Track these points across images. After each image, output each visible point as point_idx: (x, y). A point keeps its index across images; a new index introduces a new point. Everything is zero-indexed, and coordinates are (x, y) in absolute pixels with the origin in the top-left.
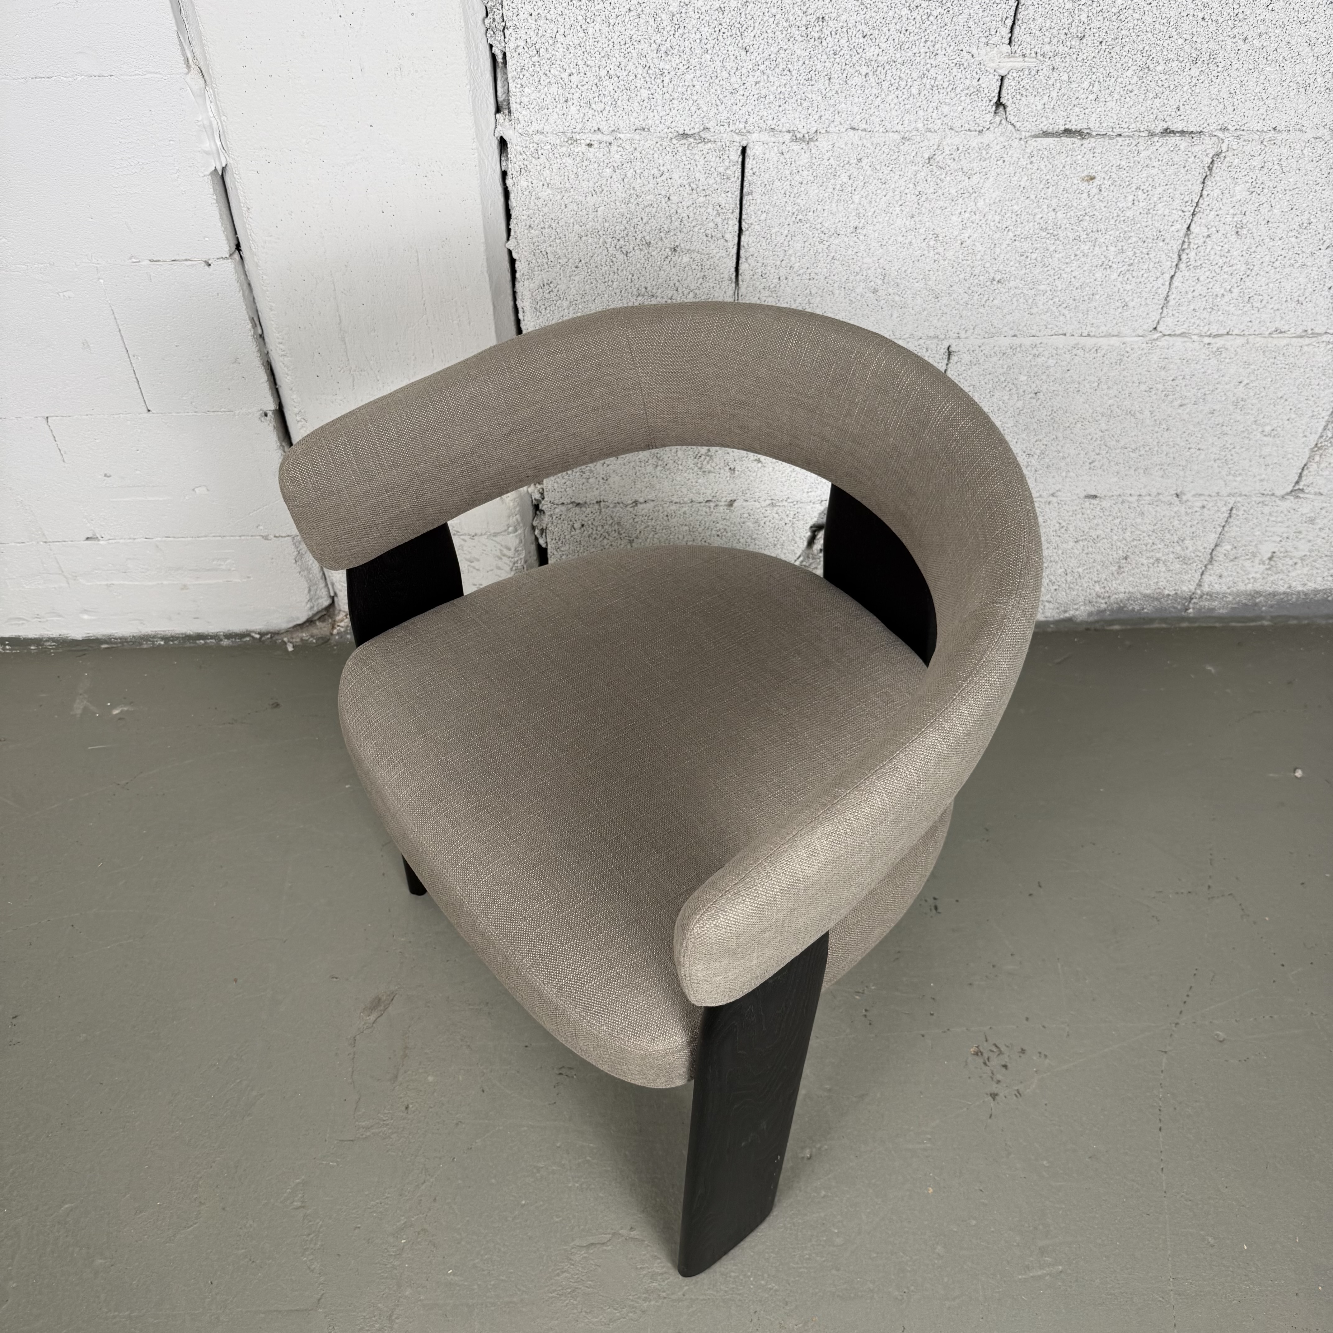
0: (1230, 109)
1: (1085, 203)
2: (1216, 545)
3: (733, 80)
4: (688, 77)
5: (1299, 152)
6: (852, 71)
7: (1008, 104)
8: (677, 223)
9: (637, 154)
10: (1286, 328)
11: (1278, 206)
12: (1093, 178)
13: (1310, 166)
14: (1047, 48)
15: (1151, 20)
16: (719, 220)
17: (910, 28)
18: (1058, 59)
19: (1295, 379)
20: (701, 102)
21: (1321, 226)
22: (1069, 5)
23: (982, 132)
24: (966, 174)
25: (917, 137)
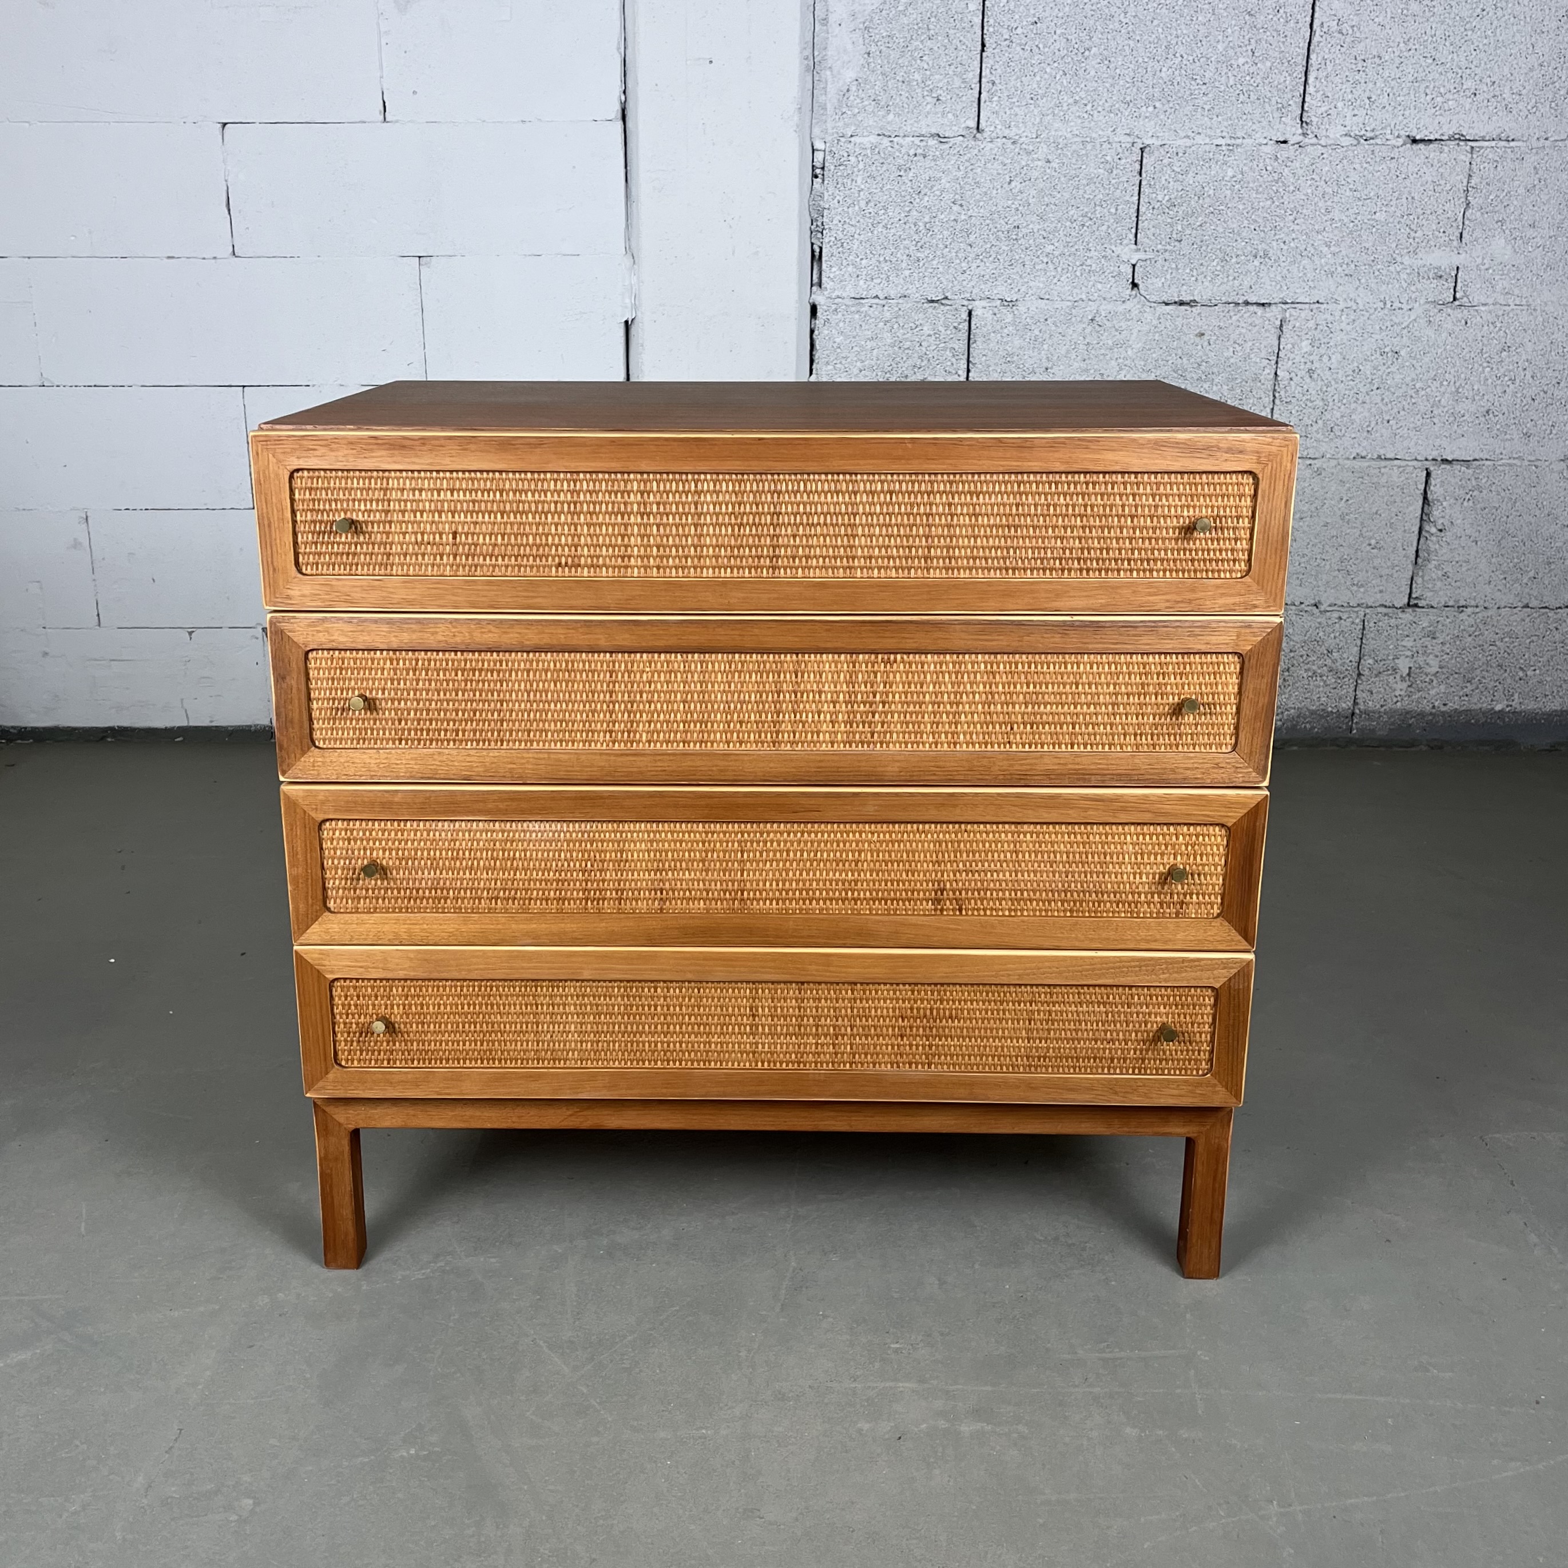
0: (1285, 288)
1: (1200, 353)
2: (1360, 659)
3: (963, 264)
4: (935, 262)
5: (1337, 318)
6: (1037, 260)
7: (1140, 283)
8: (925, 362)
9: (901, 313)
10: (1364, 454)
11: (1333, 357)
12: (1203, 334)
13: (1349, 328)
14: (1159, 247)
15: (1221, 230)
16: (954, 360)
17: (1073, 234)
18: (1167, 254)
19: (1383, 497)
20: (944, 280)
21: (1368, 372)
22: (1169, 220)
23: (1124, 302)
24: (1117, 330)
25: (1083, 305)
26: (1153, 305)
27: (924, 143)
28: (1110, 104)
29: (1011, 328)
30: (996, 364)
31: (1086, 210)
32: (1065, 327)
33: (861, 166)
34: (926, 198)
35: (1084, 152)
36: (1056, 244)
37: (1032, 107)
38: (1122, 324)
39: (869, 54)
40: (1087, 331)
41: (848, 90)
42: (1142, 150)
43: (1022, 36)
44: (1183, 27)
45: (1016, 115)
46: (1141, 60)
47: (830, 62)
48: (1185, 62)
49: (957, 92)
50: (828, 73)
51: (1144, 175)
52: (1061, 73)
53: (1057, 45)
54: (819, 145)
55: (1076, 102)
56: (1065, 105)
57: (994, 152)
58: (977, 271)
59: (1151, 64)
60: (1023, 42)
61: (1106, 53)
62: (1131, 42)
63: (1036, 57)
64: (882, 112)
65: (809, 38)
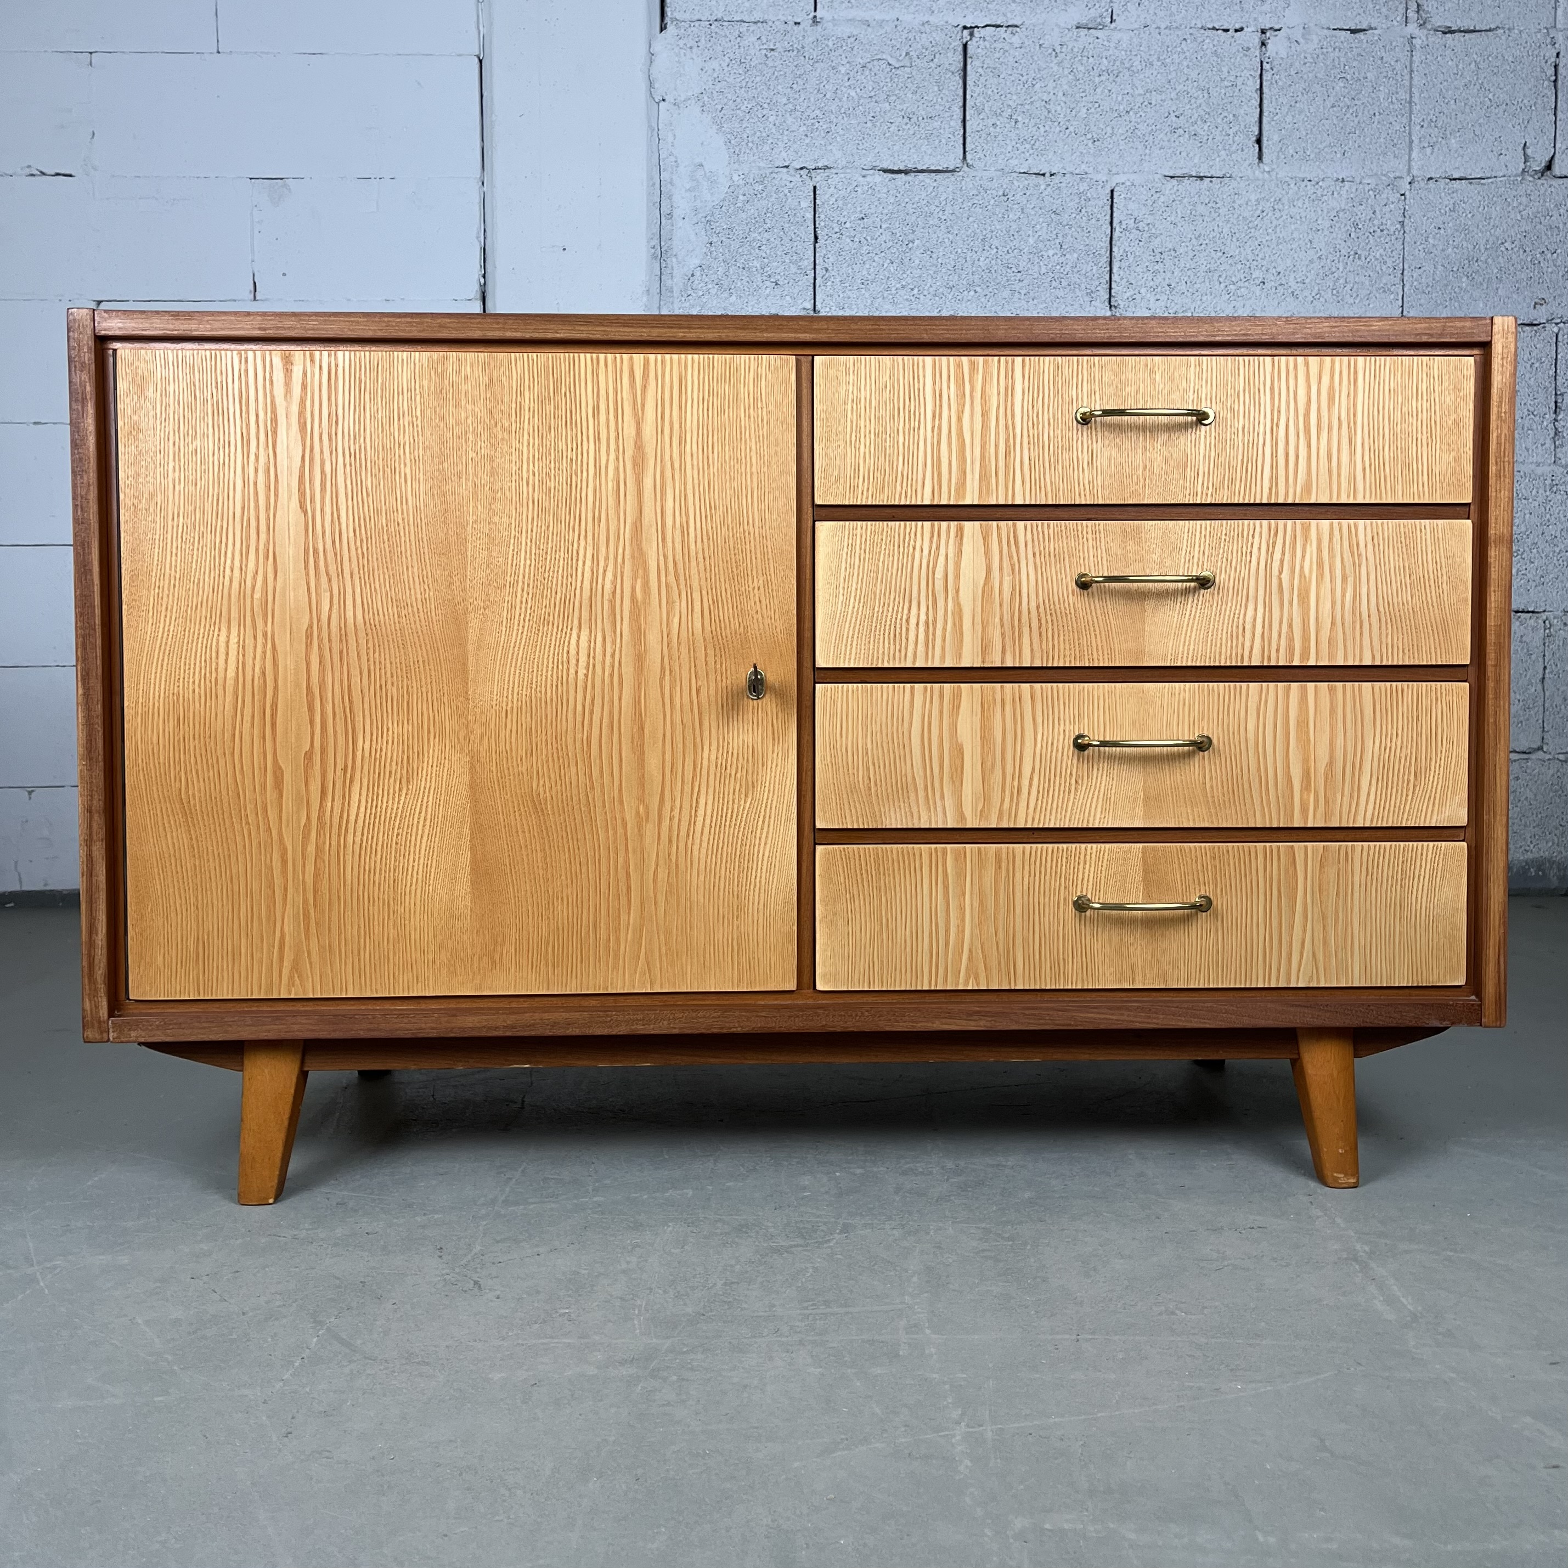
37: (863, 291)
39: (711, 244)
41: (693, 275)
43: (851, 230)
44: (996, 223)
46: (960, 251)
47: (675, 251)
48: (1000, 253)
49: (794, 277)
50: (674, 260)
52: (888, 261)
53: (884, 238)
55: (903, 287)
56: (893, 289)
59: (969, 254)
60: (852, 235)
61: (927, 244)
62: (951, 236)
63: (865, 248)
64: (726, 295)
65: (656, 230)
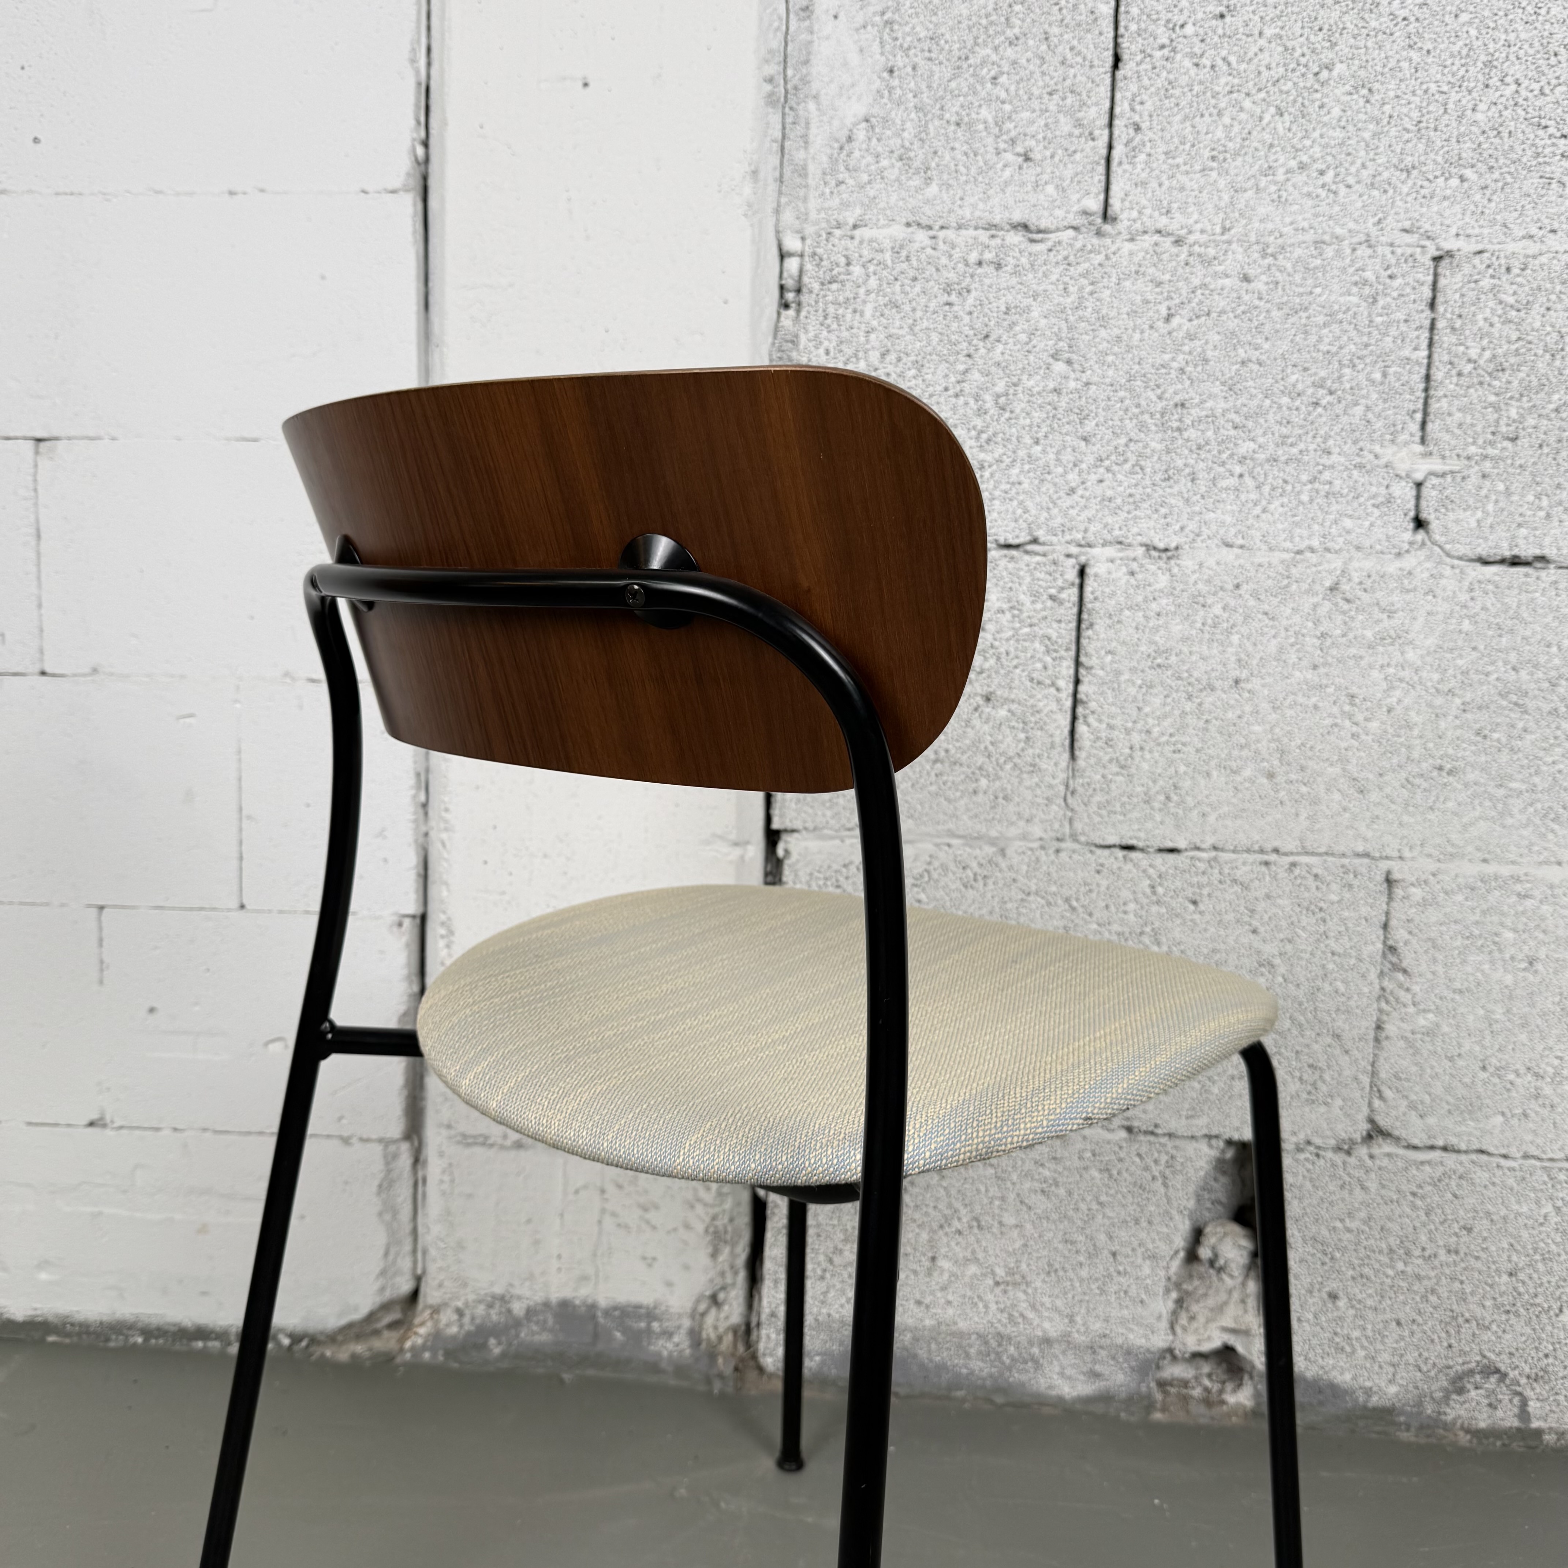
3: (1071, 477)
7: (1430, 519)
8: (992, 661)
14: (1472, 449)
17: (1295, 420)
18: (1488, 464)
20: (1031, 506)
22: (1492, 398)
23: (1399, 555)
24: (1383, 611)
25: (1313, 558)
26: (1456, 562)
27: (998, 241)
28: (1371, 169)
29: (1164, 601)
30: (1133, 670)
31: (1323, 374)
32: (1275, 601)
33: (873, 283)
34: (1000, 348)
35: (1318, 262)
36: (1261, 440)
37: (1214, 174)
38: (1395, 598)
39: (891, 71)
40: (1323, 610)
41: (850, 139)
42: (1437, 259)
43: (1196, 40)
44: (1520, 26)
45: (1182, 189)
46: (1433, 87)
47: (815, 86)
48: (1524, 93)
49: (1065, 143)
50: (812, 106)
51: (1441, 309)
52: (1273, 110)
53: (1265, 58)
54: (792, 243)
55: (1302, 167)
56: (1281, 171)
57: (1136, 259)
58: (1099, 490)
59: (1454, 96)
60: (1197, 50)
61: (1362, 73)
62: (1415, 55)
63: (1223, 81)
64: (916, 182)
65: (776, 43)
